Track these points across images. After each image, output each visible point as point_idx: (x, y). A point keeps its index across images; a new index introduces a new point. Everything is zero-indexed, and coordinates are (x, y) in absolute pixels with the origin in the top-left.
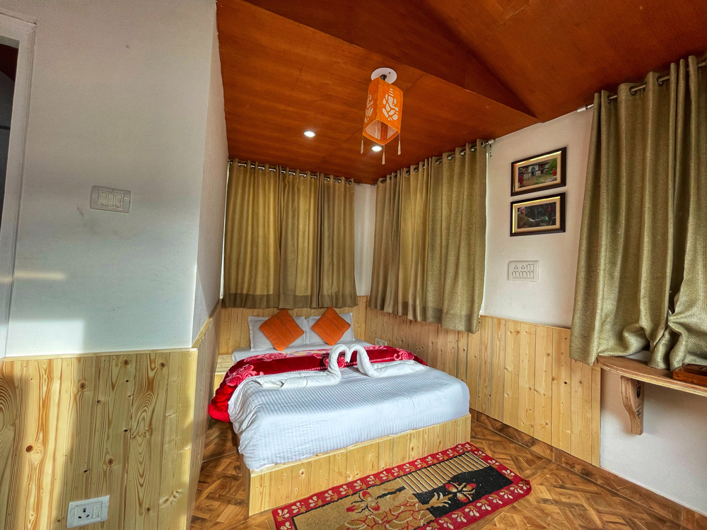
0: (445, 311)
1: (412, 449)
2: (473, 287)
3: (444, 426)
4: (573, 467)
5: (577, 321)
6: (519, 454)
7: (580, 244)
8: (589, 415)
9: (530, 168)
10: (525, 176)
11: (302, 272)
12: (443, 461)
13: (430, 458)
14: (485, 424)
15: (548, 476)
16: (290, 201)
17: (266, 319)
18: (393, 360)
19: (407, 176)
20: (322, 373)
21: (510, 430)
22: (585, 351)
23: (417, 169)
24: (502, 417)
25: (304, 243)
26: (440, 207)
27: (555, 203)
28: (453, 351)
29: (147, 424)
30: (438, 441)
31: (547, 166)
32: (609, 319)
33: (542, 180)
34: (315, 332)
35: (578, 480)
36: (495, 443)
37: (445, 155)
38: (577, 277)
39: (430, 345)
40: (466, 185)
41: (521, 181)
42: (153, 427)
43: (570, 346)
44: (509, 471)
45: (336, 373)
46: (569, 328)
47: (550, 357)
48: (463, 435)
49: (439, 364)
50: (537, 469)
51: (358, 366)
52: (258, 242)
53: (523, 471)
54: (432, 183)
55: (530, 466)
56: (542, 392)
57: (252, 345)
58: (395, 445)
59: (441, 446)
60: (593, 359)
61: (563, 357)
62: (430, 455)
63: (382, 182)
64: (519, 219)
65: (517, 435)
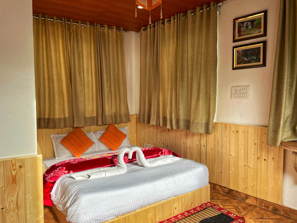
0: (192, 121)
1: (175, 208)
2: (209, 104)
3: (194, 193)
4: (268, 208)
5: (271, 122)
6: (239, 205)
7: (274, 75)
8: (277, 177)
9: (245, 24)
10: (242, 29)
11: (89, 100)
12: (194, 214)
13: (186, 213)
14: (219, 191)
15: (254, 214)
16: (75, 46)
17: (65, 135)
18: (159, 156)
19: (162, 26)
20: (113, 168)
21: (234, 192)
22: (275, 139)
23: (169, 21)
24: (229, 185)
25: (88, 78)
26: (186, 50)
27: (260, 48)
28: (197, 147)
29: (15, 204)
30: (191, 202)
31: (255, 23)
32: (288, 120)
33: (252, 32)
34: (102, 142)
35: (271, 214)
36: (225, 201)
37: (189, 12)
38: (271, 95)
39: (182, 144)
40: (204, 35)
41: (239, 32)
42: (19, 205)
43: (267, 137)
44: (233, 214)
45: (123, 166)
46: (267, 127)
47: (256, 145)
48: (206, 198)
49: (188, 156)
50: (248, 211)
51: (138, 161)
52: (53, 79)
53: (241, 213)
54: (180, 32)
55: (245, 210)
56: (252, 167)
57: (56, 155)
58: (165, 206)
59: (193, 205)
60: (279, 143)
61: (263, 145)
62: (186, 211)
63: (144, 30)
64: (238, 58)
65: (237, 195)
